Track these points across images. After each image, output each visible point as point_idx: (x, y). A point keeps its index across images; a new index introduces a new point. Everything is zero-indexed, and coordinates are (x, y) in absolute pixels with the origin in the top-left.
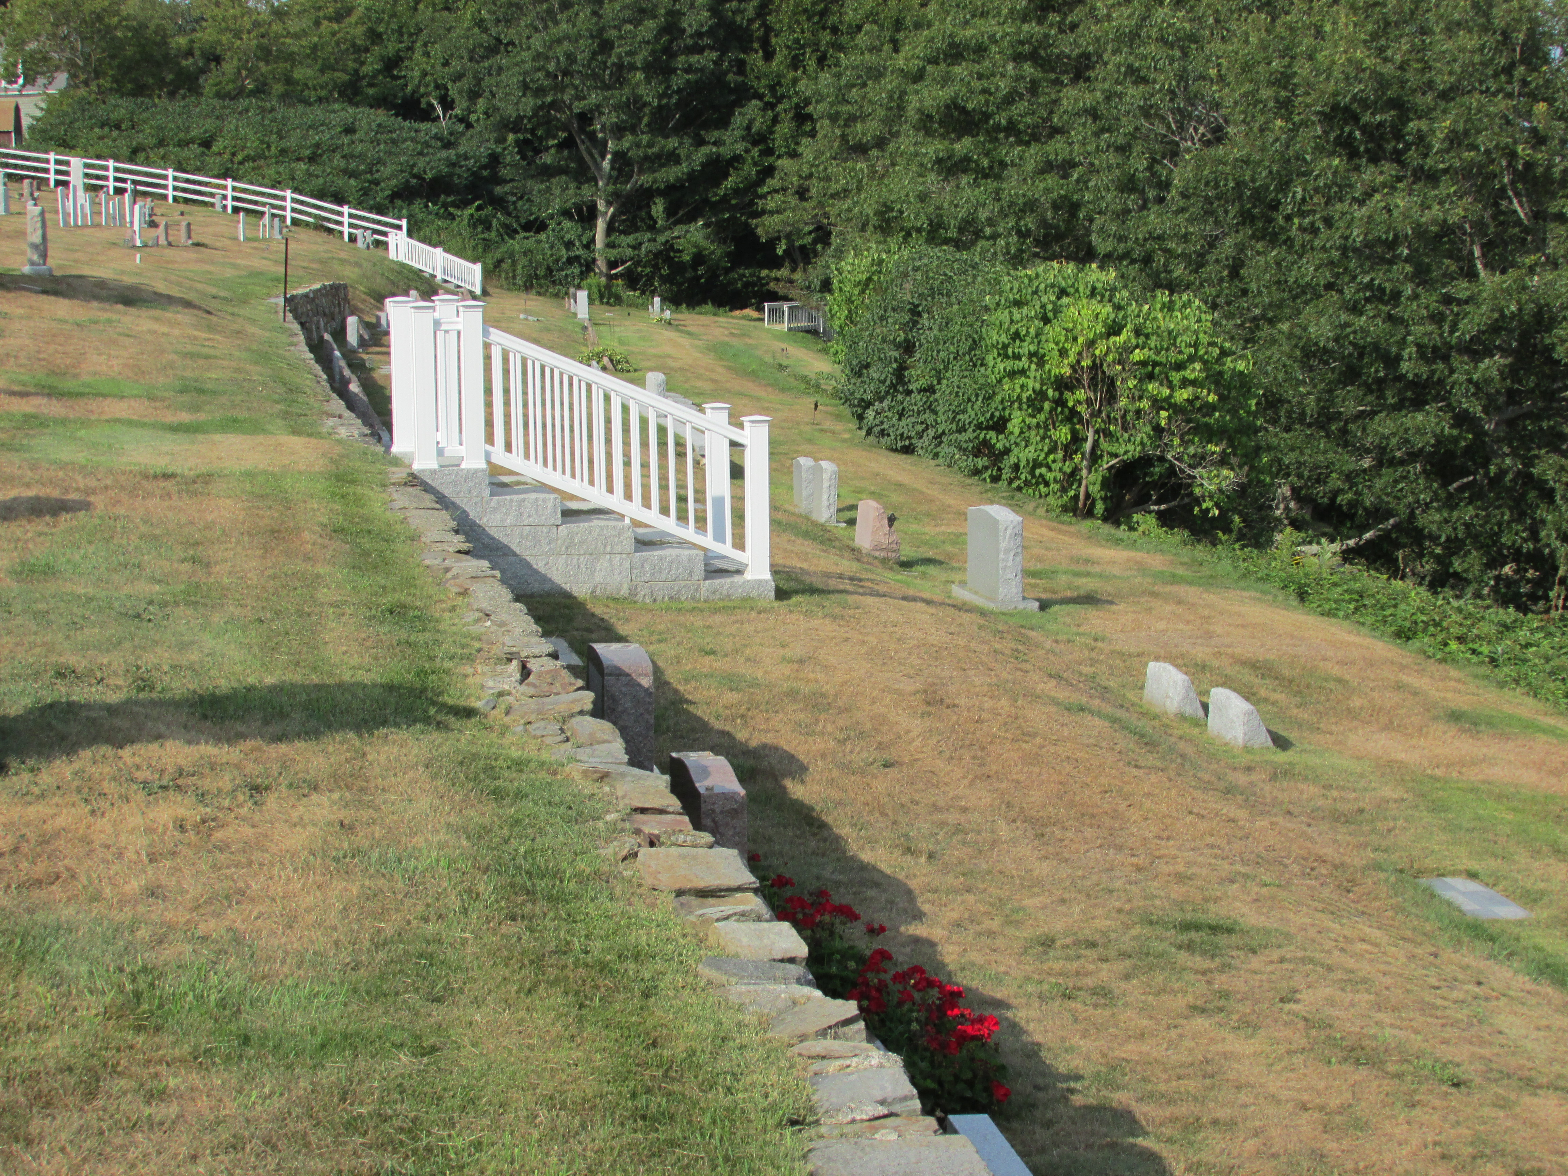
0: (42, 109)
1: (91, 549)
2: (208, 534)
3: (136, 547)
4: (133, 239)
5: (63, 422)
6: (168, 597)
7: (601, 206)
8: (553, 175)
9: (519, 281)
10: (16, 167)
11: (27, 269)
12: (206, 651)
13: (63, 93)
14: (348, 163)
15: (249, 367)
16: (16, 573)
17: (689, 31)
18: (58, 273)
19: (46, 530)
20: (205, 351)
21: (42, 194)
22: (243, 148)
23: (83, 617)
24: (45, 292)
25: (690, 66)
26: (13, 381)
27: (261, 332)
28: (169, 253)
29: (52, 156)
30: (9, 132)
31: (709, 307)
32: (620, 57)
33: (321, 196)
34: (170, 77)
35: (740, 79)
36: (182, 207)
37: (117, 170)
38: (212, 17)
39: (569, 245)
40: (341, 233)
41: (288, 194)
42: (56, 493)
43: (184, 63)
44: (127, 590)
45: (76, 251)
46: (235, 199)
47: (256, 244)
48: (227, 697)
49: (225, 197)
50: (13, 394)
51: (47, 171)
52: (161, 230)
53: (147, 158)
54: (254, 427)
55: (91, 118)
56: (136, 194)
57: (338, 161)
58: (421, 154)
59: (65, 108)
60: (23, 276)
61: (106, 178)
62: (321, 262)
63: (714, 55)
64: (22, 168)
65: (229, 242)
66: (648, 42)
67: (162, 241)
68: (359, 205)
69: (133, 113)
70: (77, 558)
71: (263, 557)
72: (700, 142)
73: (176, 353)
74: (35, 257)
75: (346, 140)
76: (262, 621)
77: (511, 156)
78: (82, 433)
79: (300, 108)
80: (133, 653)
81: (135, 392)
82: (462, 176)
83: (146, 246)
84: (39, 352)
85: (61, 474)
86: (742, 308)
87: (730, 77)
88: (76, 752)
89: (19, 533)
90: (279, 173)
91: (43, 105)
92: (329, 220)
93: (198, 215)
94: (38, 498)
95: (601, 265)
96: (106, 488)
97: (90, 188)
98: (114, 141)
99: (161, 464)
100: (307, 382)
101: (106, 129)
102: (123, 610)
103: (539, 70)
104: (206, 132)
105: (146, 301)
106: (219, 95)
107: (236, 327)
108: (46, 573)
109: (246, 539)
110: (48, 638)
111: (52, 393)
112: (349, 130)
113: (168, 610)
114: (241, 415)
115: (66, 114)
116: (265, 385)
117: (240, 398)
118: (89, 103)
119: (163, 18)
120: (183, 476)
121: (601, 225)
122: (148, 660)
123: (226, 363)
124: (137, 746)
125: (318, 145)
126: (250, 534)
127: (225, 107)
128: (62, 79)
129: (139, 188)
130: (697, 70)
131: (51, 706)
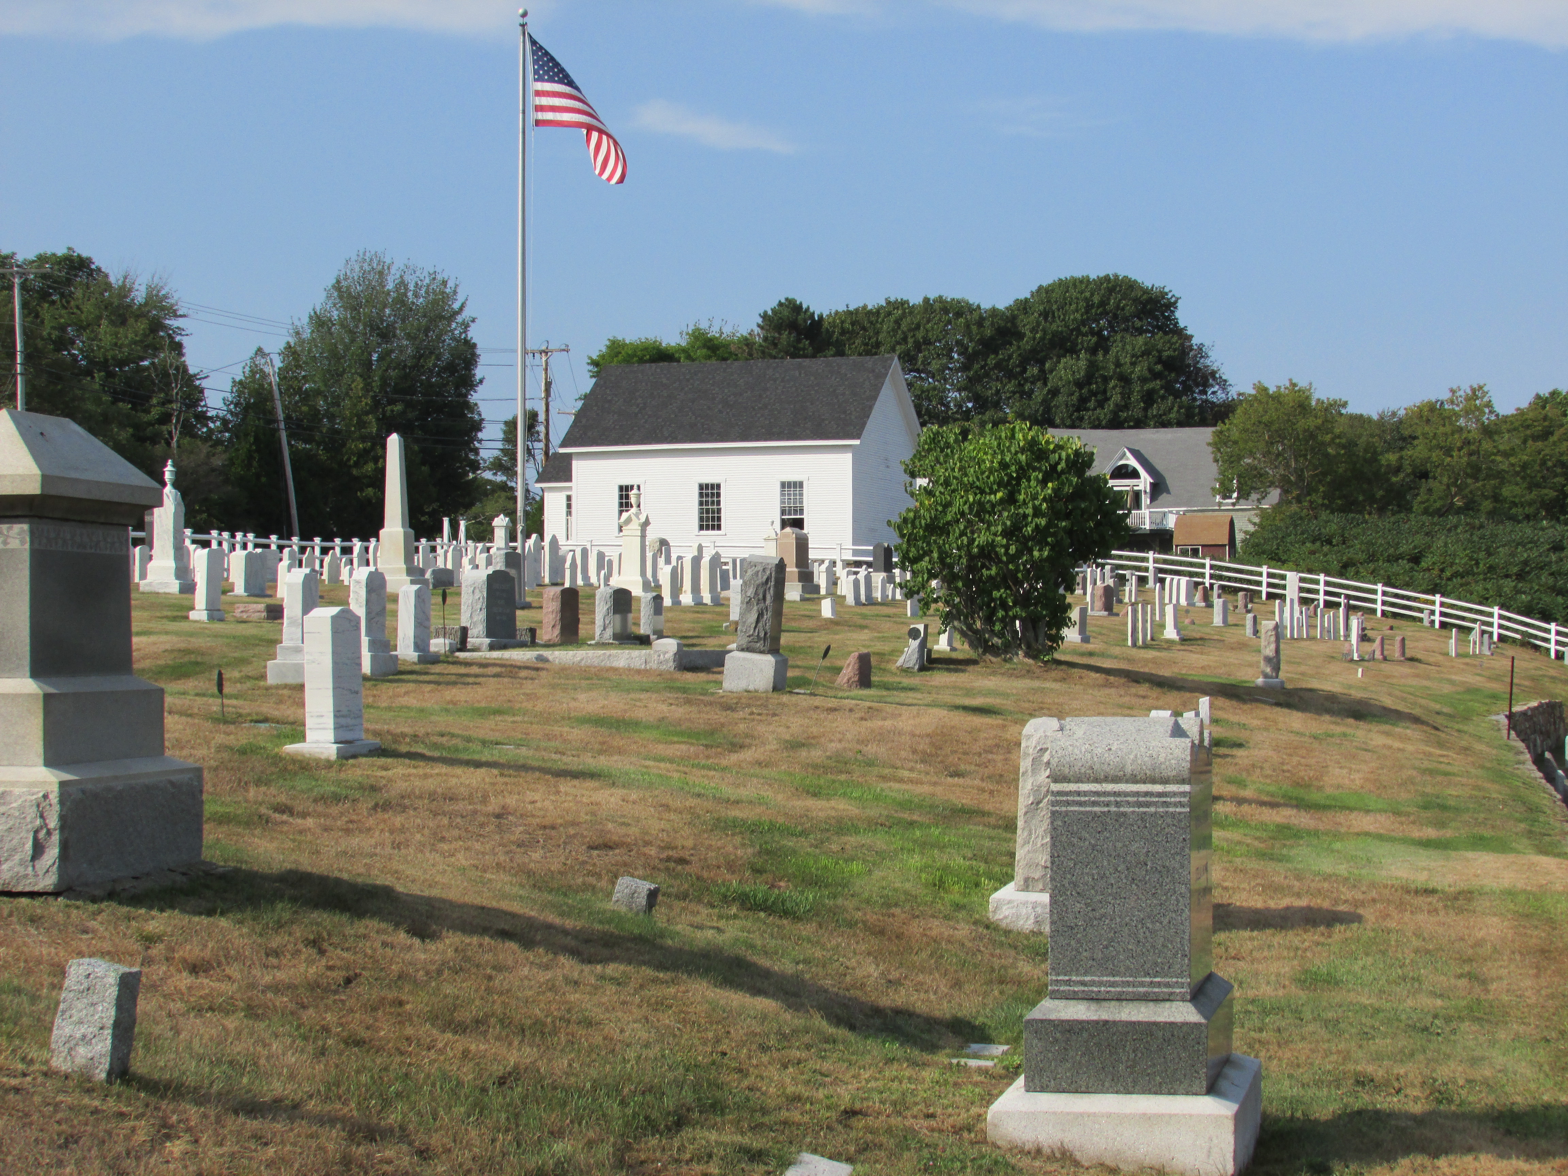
0: (1255, 524)
1: (1370, 960)
2: (1480, 951)
3: (1412, 961)
4: (1351, 652)
5: (1315, 833)
6: (1452, 1012)
10: (1229, 579)
11: (1260, 681)
12: (1498, 1067)
13: (1277, 508)
14: (1556, 581)
15: (1487, 785)
16: (1300, 980)
18: (1289, 686)
19: (1322, 939)
20: (1443, 767)
21: (1255, 606)
22: (1452, 564)
23: (1373, 1027)
24: (1278, 704)
26: (1260, 791)
27: (1488, 750)
28: (1386, 667)
29: (1264, 569)
30: (1225, 546)
33: (1528, 613)
34: (1380, 493)
36: (1391, 621)
37: (1327, 584)
38: (1423, 434)
40: (1548, 650)
41: (1496, 610)
42: (1326, 904)
43: (1394, 479)
44: (1410, 1002)
45: (1299, 663)
46: (1442, 614)
47: (1467, 660)
48: (1526, 1114)
49: (1432, 612)
50: (1263, 804)
51: (1259, 584)
52: (1376, 645)
53: (1357, 573)
54: (1501, 846)
55: (1302, 533)
56: (1350, 609)
57: (1545, 578)
59: (1277, 523)
60: (1257, 688)
61: (1317, 592)
62: (1533, 679)
64: (1236, 580)
65: (1440, 658)
67: (1378, 655)
69: (1344, 529)
70: (1356, 968)
71: (1537, 976)
73: (1415, 768)
74: (1268, 670)
75: (1554, 557)
76: (1547, 1041)
78: (1338, 845)
79: (1509, 525)
80: (1427, 1066)
81: (1380, 806)
83: (1362, 660)
84: (1283, 764)
85: (1326, 885)
88: (1395, 1160)
89: (1296, 941)
90: (1487, 589)
91: (1257, 520)
92: (1536, 637)
93: (1407, 630)
94: (1309, 908)
96: (1374, 900)
97: (1304, 601)
98: (1325, 555)
99: (1421, 879)
100: (1545, 802)
101: (1318, 544)
102: (1410, 1022)
104: (1415, 547)
105: (1374, 716)
106: (1426, 512)
107: (1464, 743)
108: (1329, 983)
109: (1518, 957)
110: (1342, 1046)
111: (1300, 804)
112: (1558, 548)
113: (1454, 1024)
114: (1487, 833)
115: (1279, 529)
116: (1505, 804)
117: (1482, 815)
118: (1301, 518)
119: (1372, 436)
120: (1443, 892)
122: (1443, 1072)
123: (1464, 780)
124: (1452, 1157)
125: (1526, 563)
126: (1521, 954)
127: (1435, 524)
128: (1274, 495)
129: (1351, 602)
131: (1360, 1113)
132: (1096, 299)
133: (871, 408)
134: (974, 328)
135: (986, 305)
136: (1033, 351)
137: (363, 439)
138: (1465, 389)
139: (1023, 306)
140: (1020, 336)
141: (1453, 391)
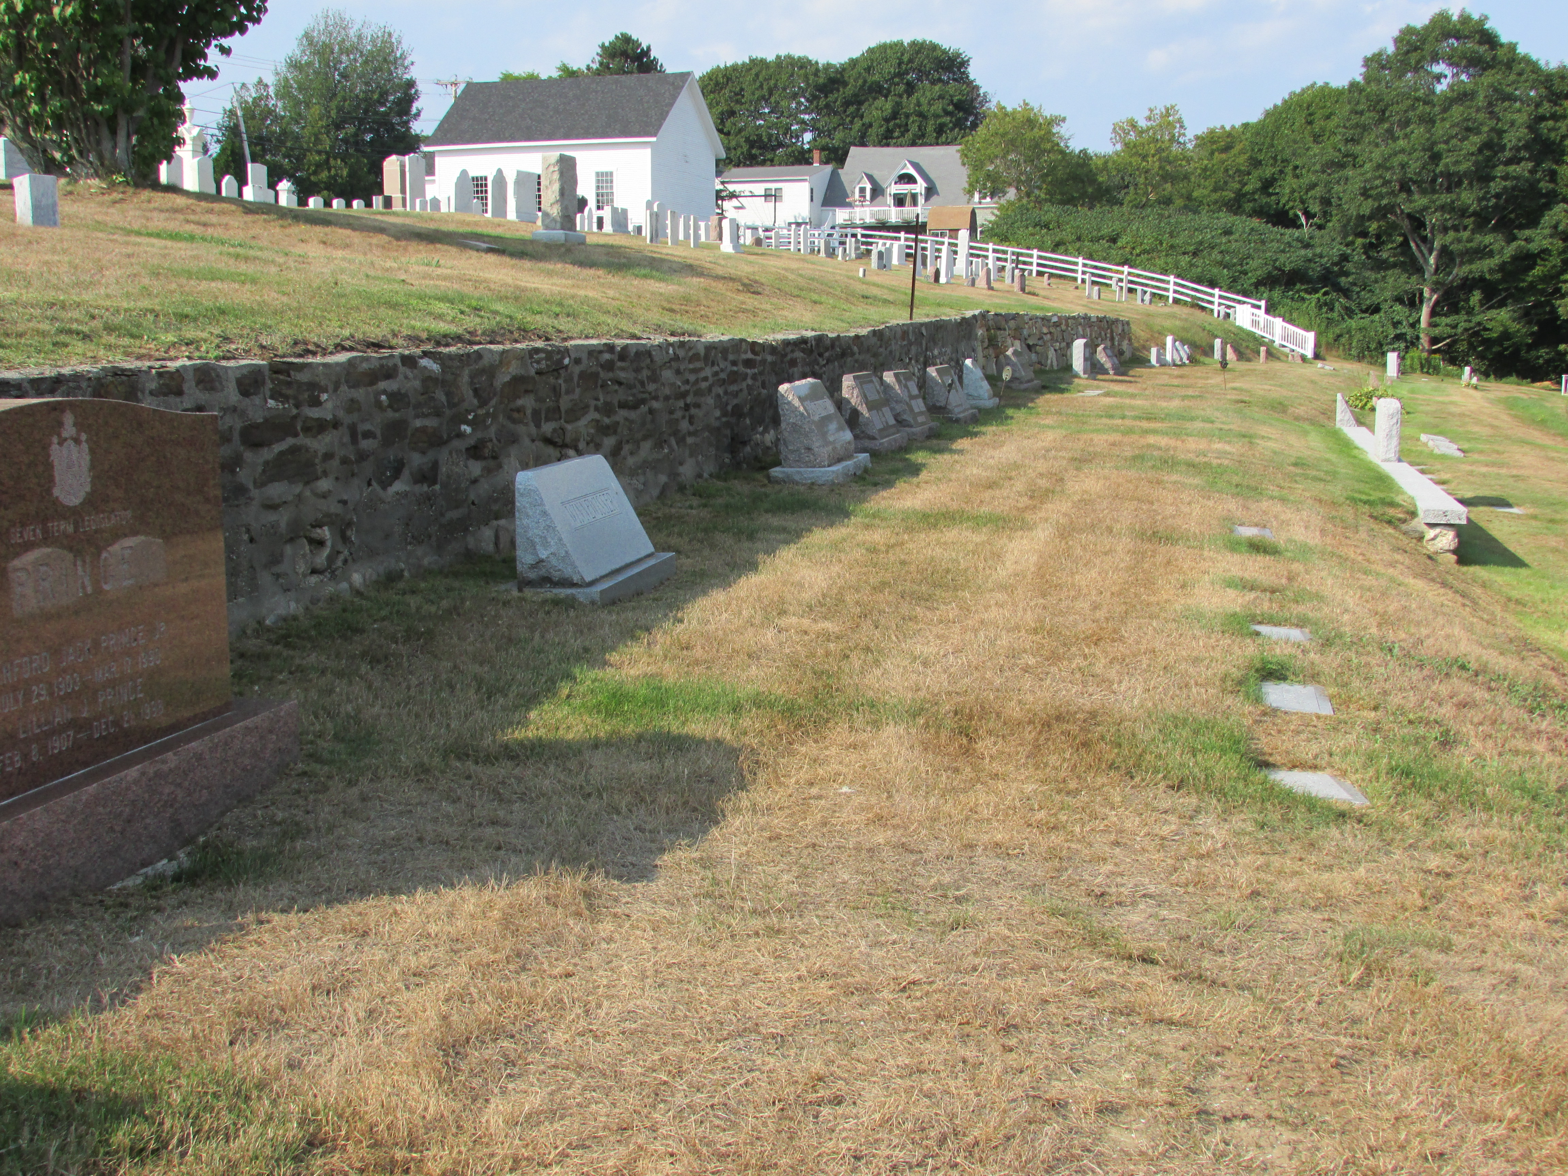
7: (1426, 294)
8: (1386, 269)
9: (1354, 352)
13: (1012, 203)
14: (1224, 257)
17: (1509, 146)
22: (1141, 244)
25: (1507, 174)
29: (991, 246)
30: (966, 229)
31: (1514, 378)
32: (1447, 165)
33: (1199, 281)
34: (1090, 191)
35: (1551, 186)
37: (1040, 257)
39: (1396, 324)
40: (1213, 310)
41: (1172, 279)
46: (1130, 282)
49: (1121, 280)
53: (1066, 250)
55: (1027, 220)
56: (1052, 276)
57: (1216, 255)
58: (1283, 251)
59: (1011, 213)
63: (1530, 165)
66: (1472, 154)
68: (1229, 289)
69: (1060, 217)
72: (1512, 238)
75: (1224, 239)
77: (1358, 256)
79: (1192, 216)
82: (1315, 271)
86: (1541, 380)
87: (1542, 184)
90: (1167, 263)
92: (1202, 300)
95: (1424, 341)
98: (1042, 236)
101: (1038, 228)
103: (1376, 178)
104: (1113, 231)
112: (1228, 232)
115: (1009, 217)
118: (1027, 209)
121: (1425, 311)
125: (1201, 243)
127: (1132, 214)
128: (1013, 194)
129: (1055, 271)
130: (1515, 178)
132: (906, 58)
133: (667, 113)
134: (811, 78)
135: (822, 62)
136: (855, 95)
137: (319, 153)
138: (1160, 109)
139: (853, 63)
140: (845, 84)
141: (1151, 110)
